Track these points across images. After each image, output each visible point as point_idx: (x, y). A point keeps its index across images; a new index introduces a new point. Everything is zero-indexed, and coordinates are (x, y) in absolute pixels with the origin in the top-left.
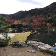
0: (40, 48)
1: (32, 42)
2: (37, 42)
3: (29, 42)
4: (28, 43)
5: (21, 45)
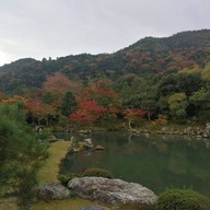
0: (115, 199)
1: (87, 180)
2: (104, 179)
3: (75, 181)
4: (71, 185)
5: (49, 193)
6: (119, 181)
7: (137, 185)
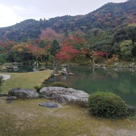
0: (65, 98)
1: (51, 88)
3: (44, 89)
4: (41, 91)
5: (25, 94)
6: (71, 89)
7: (81, 91)
